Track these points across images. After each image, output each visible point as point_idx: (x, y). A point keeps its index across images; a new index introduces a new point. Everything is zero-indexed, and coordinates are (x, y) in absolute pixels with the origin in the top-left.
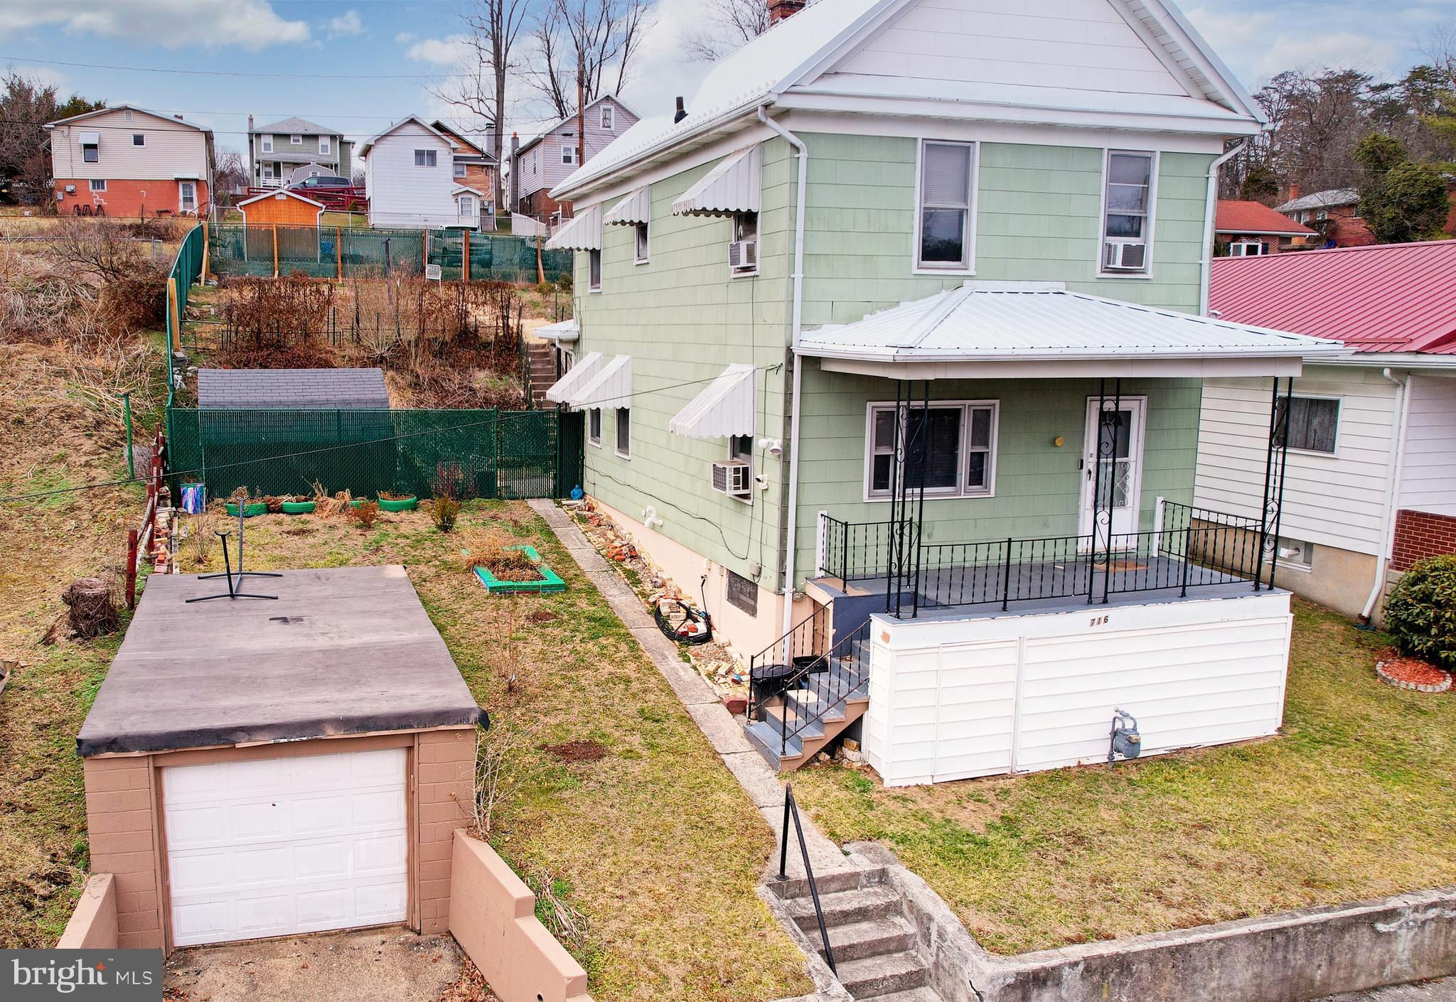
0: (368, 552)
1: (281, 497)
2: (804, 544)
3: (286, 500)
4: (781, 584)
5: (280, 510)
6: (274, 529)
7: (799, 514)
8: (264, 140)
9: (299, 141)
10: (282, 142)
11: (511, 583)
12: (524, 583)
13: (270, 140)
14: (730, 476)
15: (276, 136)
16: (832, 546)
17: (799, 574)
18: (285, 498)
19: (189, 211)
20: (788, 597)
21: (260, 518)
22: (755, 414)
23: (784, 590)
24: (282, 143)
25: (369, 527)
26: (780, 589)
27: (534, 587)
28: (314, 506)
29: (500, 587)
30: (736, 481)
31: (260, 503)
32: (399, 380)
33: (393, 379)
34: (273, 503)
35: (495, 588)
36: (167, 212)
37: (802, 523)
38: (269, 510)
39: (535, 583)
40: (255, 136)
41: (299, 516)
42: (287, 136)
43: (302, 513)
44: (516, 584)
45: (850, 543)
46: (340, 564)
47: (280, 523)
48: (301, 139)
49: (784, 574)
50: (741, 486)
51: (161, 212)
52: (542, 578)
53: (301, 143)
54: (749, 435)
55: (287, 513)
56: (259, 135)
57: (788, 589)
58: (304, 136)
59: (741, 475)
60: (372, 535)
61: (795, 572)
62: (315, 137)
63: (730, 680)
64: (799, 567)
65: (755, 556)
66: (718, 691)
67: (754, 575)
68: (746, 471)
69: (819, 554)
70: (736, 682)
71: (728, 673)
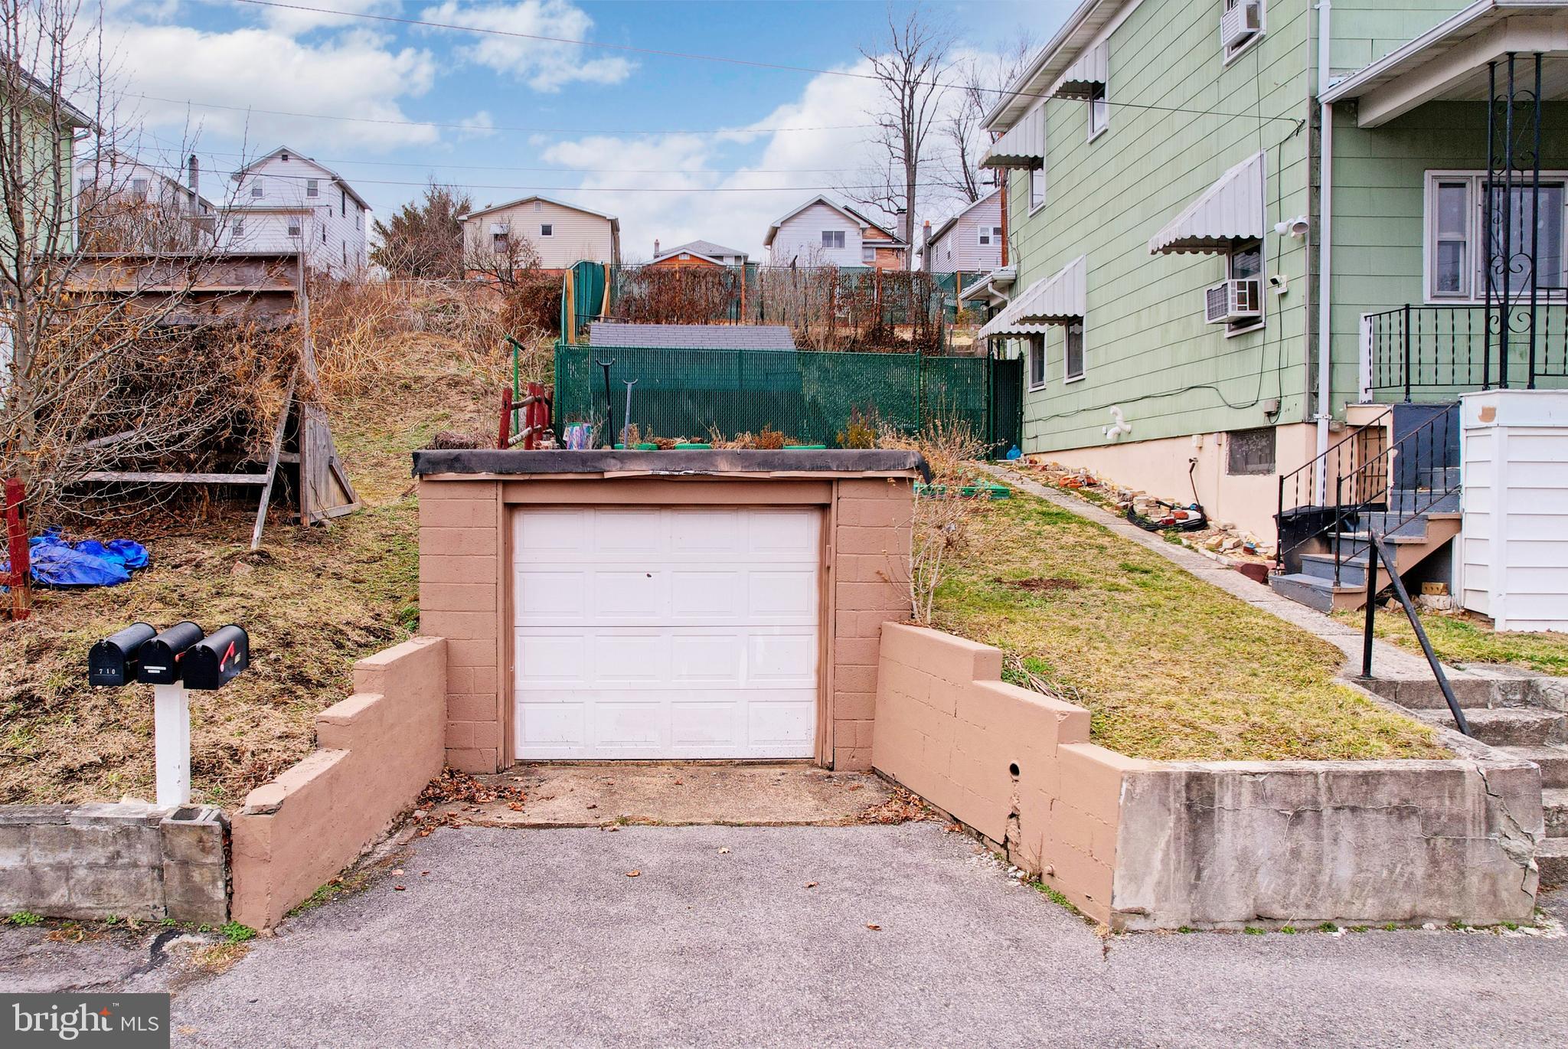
2: (1343, 356)
4: (1312, 408)
7: (1334, 319)
14: (1233, 292)
16: (1385, 360)
17: (1336, 396)
20: (1323, 426)
22: (1265, 209)
23: (1316, 416)
26: (1310, 415)
30: (1242, 299)
37: (1340, 327)
45: (1414, 358)
49: (1316, 395)
50: (1247, 305)
54: (1258, 236)
57: (1322, 415)
59: (1247, 291)
61: (1331, 393)
63: (1240, 550)
64: (1336, 387)
65: (1270, 392)
66: (1225, 560)
67: (1269, 414)
68: (1253, 286)
69: (1364, 369)
70: (1251, 551)
71: (1236, 546)
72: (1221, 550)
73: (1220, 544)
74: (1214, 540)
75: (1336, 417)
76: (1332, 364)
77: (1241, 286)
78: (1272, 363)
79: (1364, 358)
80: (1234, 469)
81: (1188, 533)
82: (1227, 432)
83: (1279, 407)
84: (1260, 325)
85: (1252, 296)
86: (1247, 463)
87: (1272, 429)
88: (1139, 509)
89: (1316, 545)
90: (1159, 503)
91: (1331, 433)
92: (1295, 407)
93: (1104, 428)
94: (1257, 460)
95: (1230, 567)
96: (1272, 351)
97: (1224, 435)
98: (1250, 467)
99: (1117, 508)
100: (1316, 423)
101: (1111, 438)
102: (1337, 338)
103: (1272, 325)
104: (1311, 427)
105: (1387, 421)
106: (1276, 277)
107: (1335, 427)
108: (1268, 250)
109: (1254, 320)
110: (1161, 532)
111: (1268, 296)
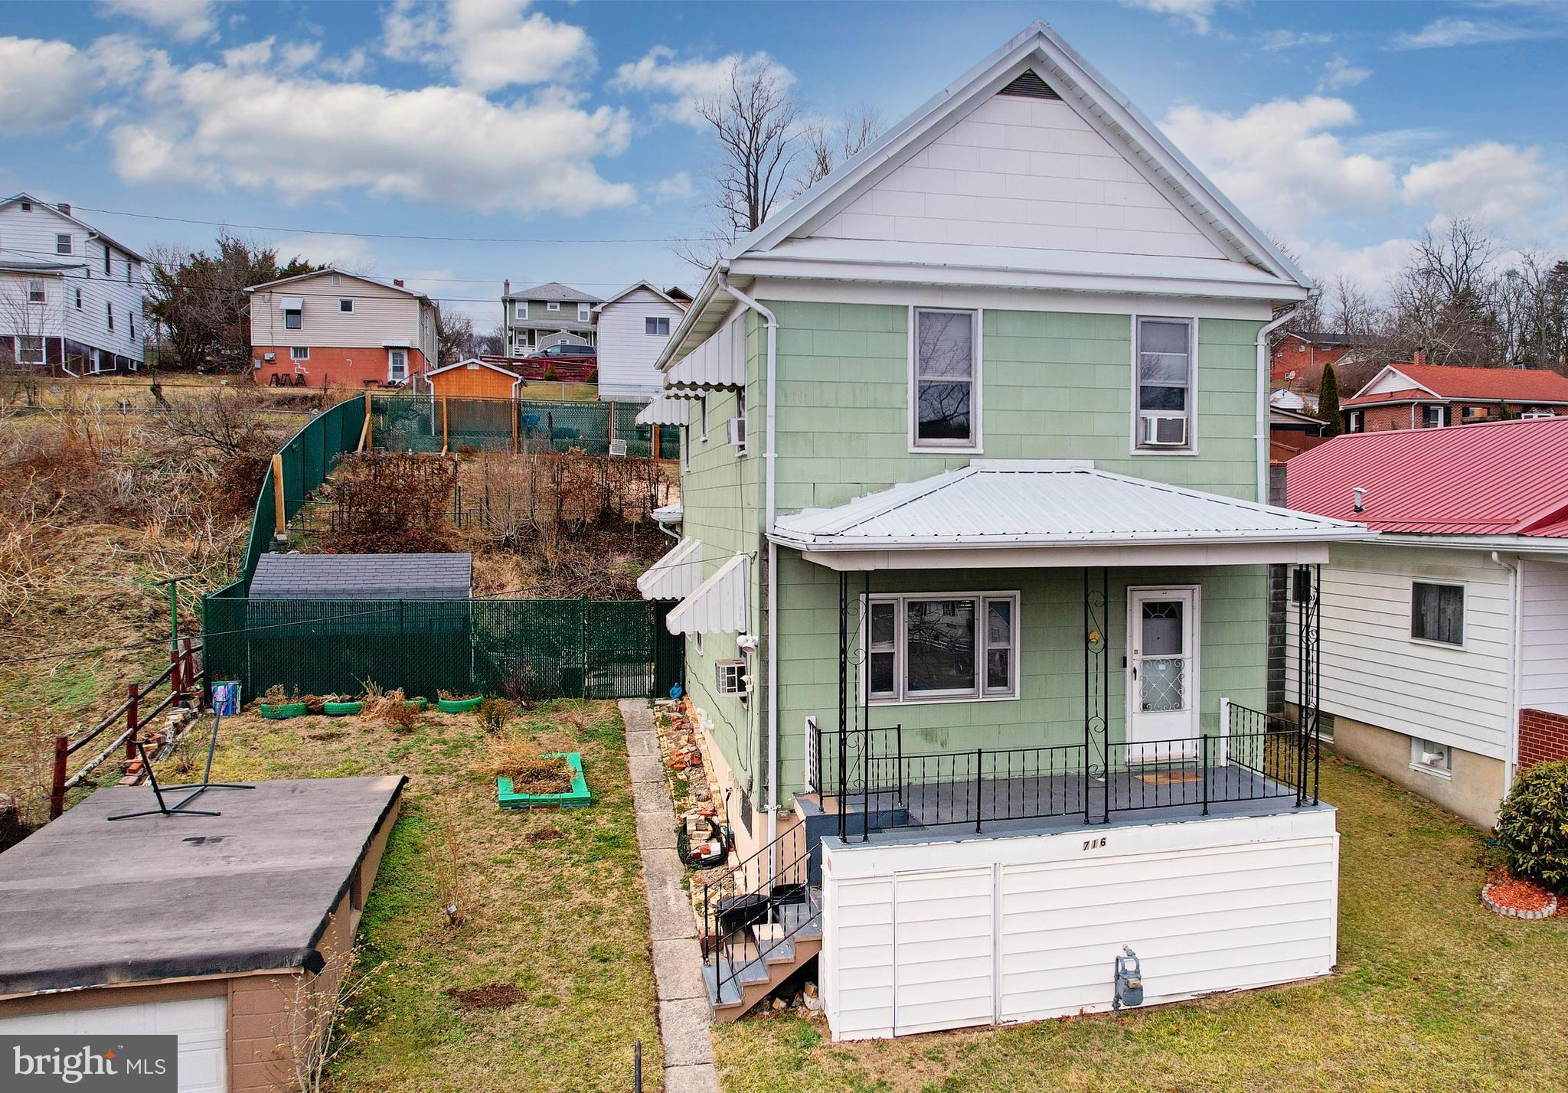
0: (390, 760)
1: (326, 697)
2: (790, 755)
3: (330, 701)
5: (321, 711)
6: (305, 733)
7: (781, 721)
8: (518, 306)
9: (556, 307)
10: (537, 308)
11: (527, 797)
12: (543, 797)
13: (525, 306)
14: (724, 676)
15: (531, 302)
17: (785, 789)
18: (330, 697)
19: (397, 381)
20: (772, 815)
21: (294, 720)
23: (766, 807)
24: (538, 310)
25: (410, 731)
27: (556, 800)
28: (360, 708)
29: (513, 801)
30: (731, 682)
31: (298, 704)
32: (524, 565)
33: (518, 564)
34: (313, 703)
35: (506, 802)
36: (376, 381)
38: (309, 712)
39: (557, 796)
40: (509, 301)
41: (340, 718)
42: (544, 302)
43: (345, 715)
44: (532, 797)
46: (350, 774)
47: (311, 726)
48: (558, 305)
50: (736, 687)
51: (369, 382)
52: (569, 790)
53: (558, 309)
55: (328, 715)
56: (513, 301)
57: (772, 806)
58: (562, 303)
59: (736, 675)
60: (406, 741)
61: (779, 786)
62: (574, 304)
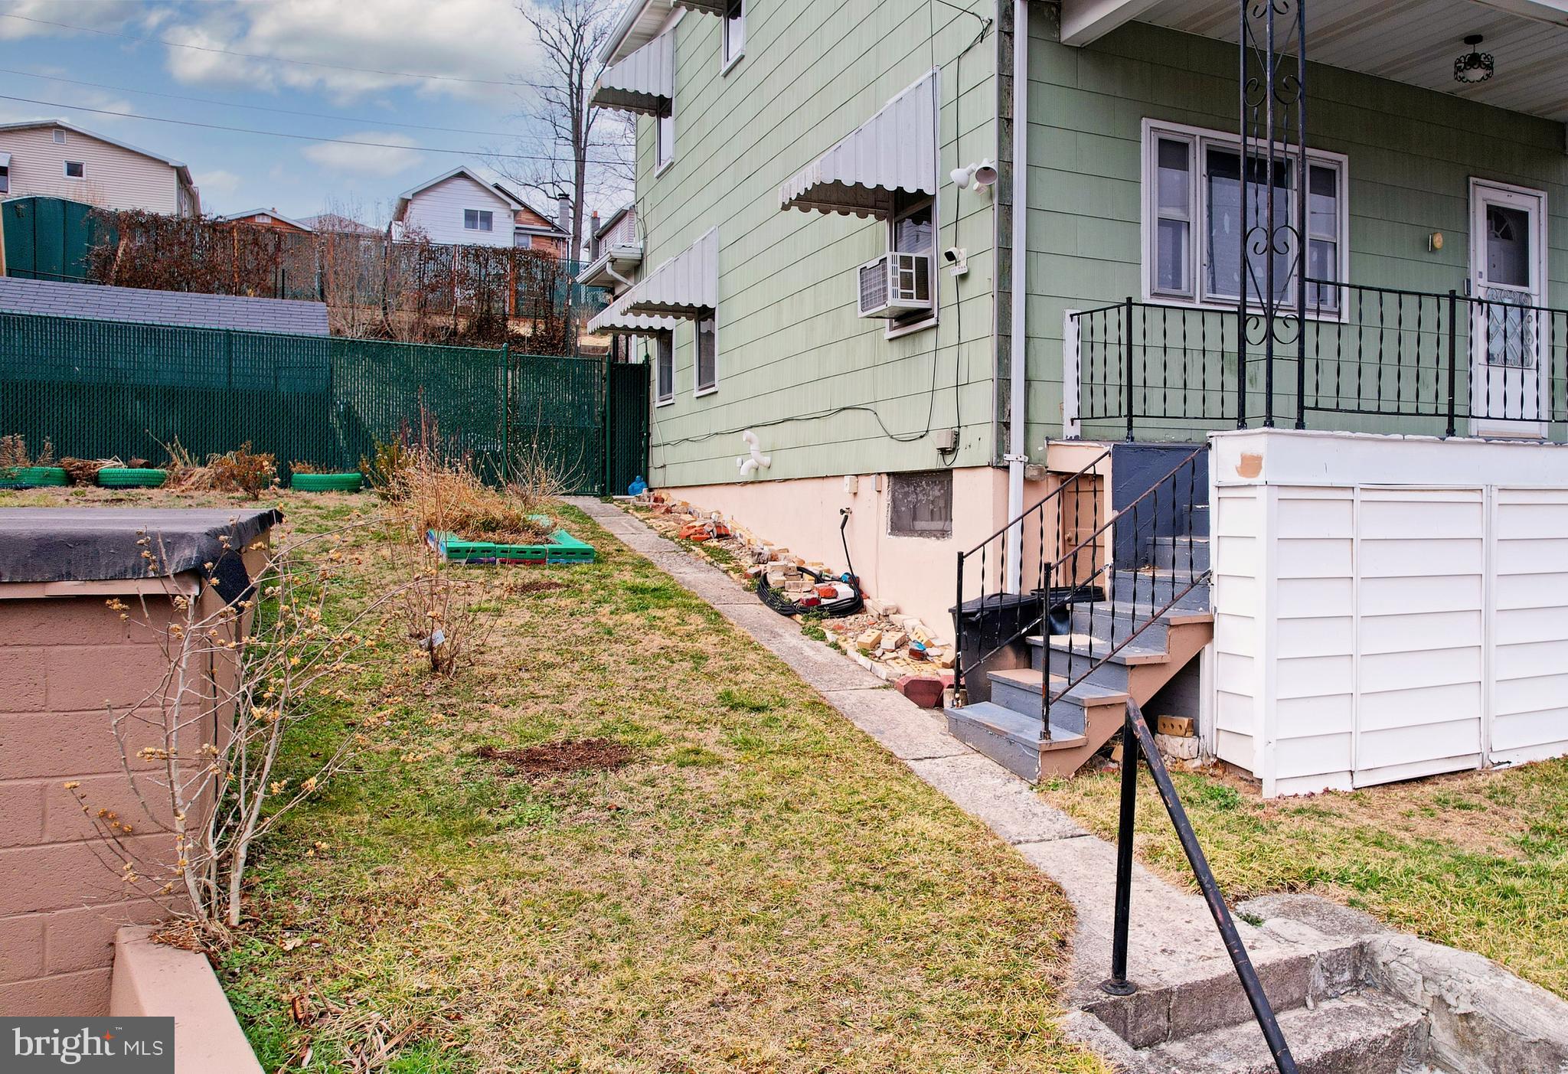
2: (1042, 372)
49: (1007, 425)
63: (904, 653)
64: (1034, 416)
65: (945, 419)
66: (883, 671)
67: (944, 452)
68: (922, 263)
69: (1070, 389)
70: (919, 655)
71: (900, 645)
72: (878, 653)
73: (877, 643)
74: (869, 637)
75: (1034, 459)
76: (1028, 382)
77: (906, 262)
78: (947, 378)
79: (1070, 374)
80: (899, 526)
81: (837, 621)
82: (889, 474)
83: (956, 442)
84: (931, 322)
85: (919, 278)
86: (914, 519)
87: (948, 472)
88: (775, 579)
89: (1010, 655)
90: (802, 570)
91: (1028, 482)
92: (979, 444)
93: (739, 460)
94: (928, 515)
95: (889, 685)
96: (948, 358)
97: (885, 478)
98: (920, 525)
99: (747, 576)
100: (1007, 468)
101: (745, 474)
102: (1035, 343)
103: (948, 319)
104: (1000, 473)
105: (1105, 468)
106: (953, 249)
107: (1033, 473)
108: (942, 212)
109: (922, 314)
110: (799, 617)
111: (943, 277)
